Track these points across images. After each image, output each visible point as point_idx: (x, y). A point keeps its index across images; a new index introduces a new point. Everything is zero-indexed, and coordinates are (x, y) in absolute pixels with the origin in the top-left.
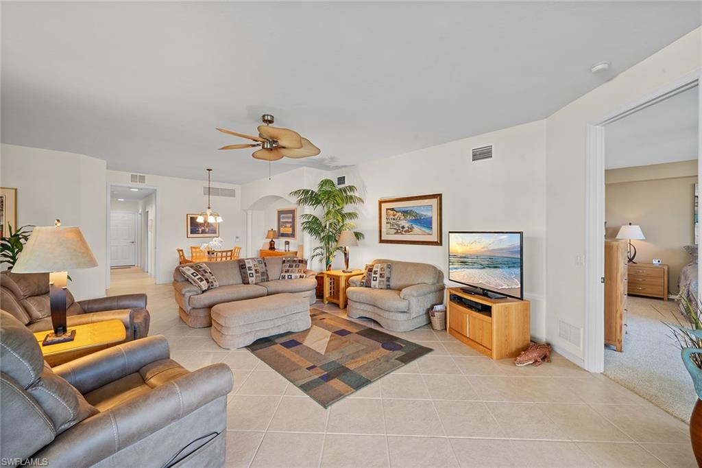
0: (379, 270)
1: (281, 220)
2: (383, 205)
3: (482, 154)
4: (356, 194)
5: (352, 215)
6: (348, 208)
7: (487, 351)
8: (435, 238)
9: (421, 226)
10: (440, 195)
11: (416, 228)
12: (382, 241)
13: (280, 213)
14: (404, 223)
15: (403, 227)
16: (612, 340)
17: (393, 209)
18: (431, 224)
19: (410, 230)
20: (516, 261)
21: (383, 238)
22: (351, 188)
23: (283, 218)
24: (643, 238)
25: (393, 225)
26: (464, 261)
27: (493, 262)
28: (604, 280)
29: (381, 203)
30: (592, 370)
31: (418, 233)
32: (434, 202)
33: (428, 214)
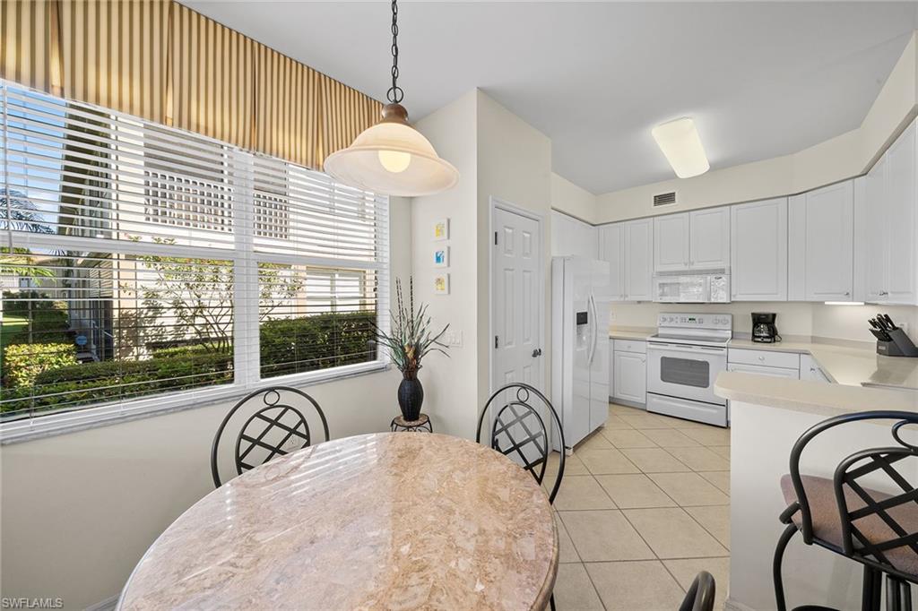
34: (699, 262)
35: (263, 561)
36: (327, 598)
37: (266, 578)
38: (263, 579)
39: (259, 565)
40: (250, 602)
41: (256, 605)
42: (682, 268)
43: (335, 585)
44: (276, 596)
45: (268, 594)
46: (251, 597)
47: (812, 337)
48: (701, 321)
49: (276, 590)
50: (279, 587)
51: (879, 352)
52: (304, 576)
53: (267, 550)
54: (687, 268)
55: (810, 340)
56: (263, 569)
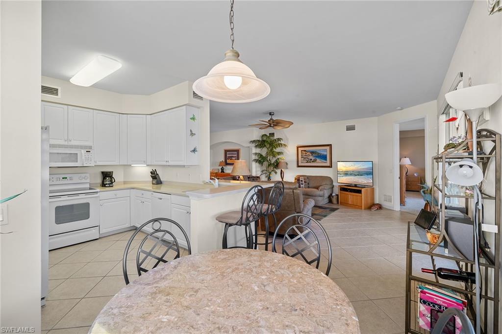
0: (303, 179)
1: (228, 156)
2: (299, 148)
3: (350, 128)
4: (282, 142)
5: (279, 153)
6: (278, 150)
7: (360, 207)
8: (328, 164)
9: (321, 159)
10: (331, 145)
11: (318, 160)
12: (298, 166)
13: (226, 151)
14: (311, 157)
15: (311, 159)
16: (402, 203)
17: (305, 151)
18: (326, 158)
19: (315, 161)
20: (370, 173)
21: (299, 165)
22: (279, 139)
23: (229, 154)
24: (410, 164)
25: (305, 158)
26: (346, 174)
27: (359, 174)
28: (400, 178)
29: (298, 148)
30: (396, 210)
31: (319, 162)
32: (328, 148)
33: (325, 153)
34: (74, 140)
35: (287, 323)
36: (296, 291)
37: (296, 316)
38: (297, 317)
39: (290, 324)
40: (309, 315)
41: (310, 311)
42: (62, 142)
43: (289, 291)
44: (303, 307)
45: (303, 310)
46: (308, 315)
47: (124, 182)
48: (71, 179)
49: (300, 308)
50: (298, 308)
51: (153, 184)
52: (289, 302)
53: (279, 326)
54: (66, 143)
55: (123, 183)
56: (292, 320)
